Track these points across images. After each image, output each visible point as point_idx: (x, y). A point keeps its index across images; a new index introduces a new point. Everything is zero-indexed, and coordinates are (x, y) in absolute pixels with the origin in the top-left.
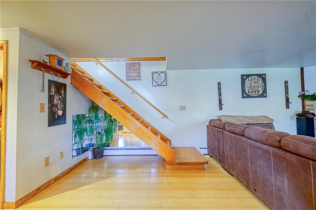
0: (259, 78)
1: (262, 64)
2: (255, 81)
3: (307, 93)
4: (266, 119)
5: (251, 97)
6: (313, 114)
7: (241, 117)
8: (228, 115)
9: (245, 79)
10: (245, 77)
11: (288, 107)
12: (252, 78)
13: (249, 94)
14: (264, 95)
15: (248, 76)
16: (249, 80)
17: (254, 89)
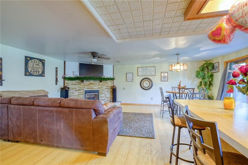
0: (40, 62)
1: (43, 52)
2: (37, 63)
3: (66, 76)
4: (44, 92)
5: (33, 75)
6: (68, 88)
7: (23, 92)
8: (10, 91)
9: (29, 61)
10: (28, 59)
11: (56, 84)
12: (35, 61)
13: (31, 73)
14: (42, 75)
15: (31, 58)
16: (32, 62)
17: (36, 69)
